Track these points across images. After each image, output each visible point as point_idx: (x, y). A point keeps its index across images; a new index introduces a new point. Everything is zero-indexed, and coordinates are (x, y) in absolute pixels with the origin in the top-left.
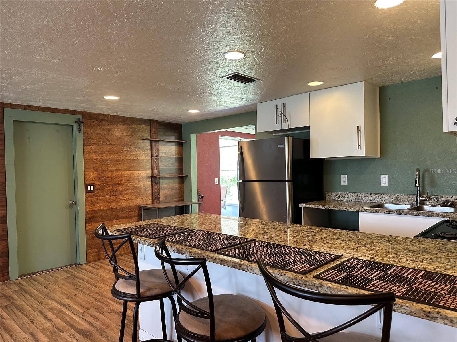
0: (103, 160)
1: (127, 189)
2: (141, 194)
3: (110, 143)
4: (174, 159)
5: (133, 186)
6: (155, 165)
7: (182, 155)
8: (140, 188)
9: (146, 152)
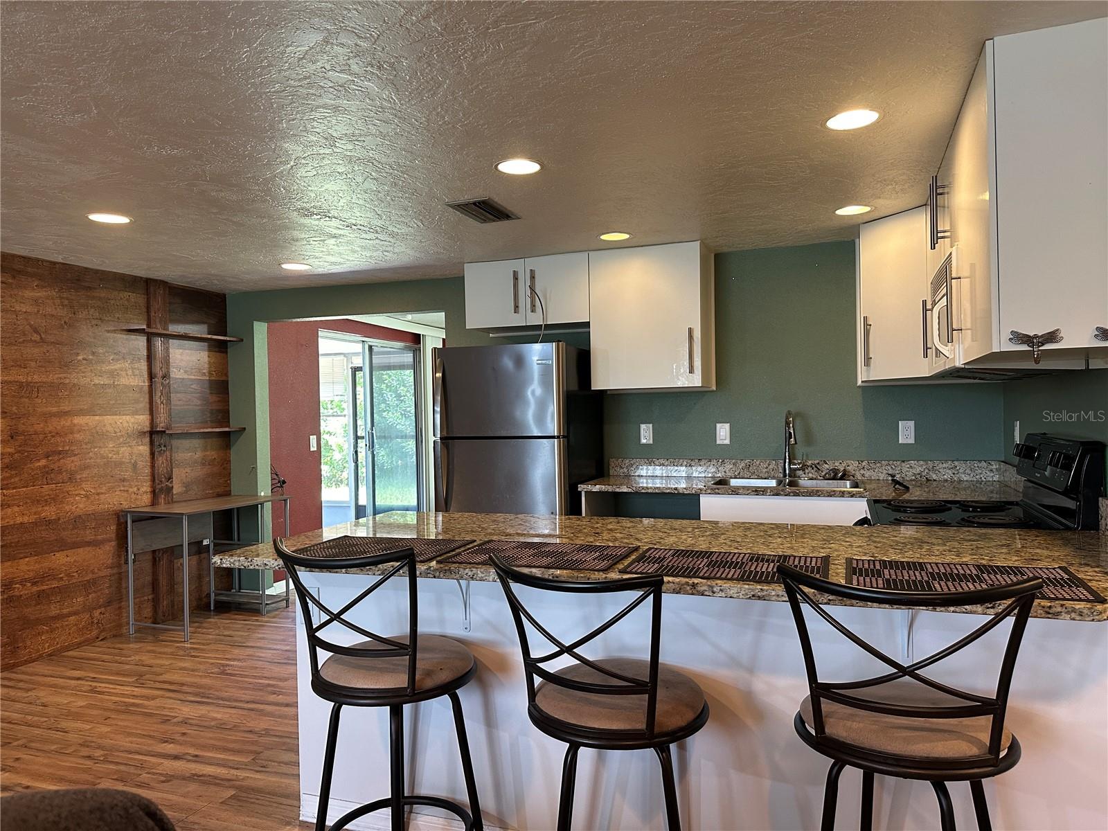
0: (21, 385)
1: (87, 467)
2: (124, 480)
3: (41, 338)
4: (207, 385)
5: (103, 457)
6: (159, 402)
7: (226, 375)
8: (121, 463)
9: (136, 365)
